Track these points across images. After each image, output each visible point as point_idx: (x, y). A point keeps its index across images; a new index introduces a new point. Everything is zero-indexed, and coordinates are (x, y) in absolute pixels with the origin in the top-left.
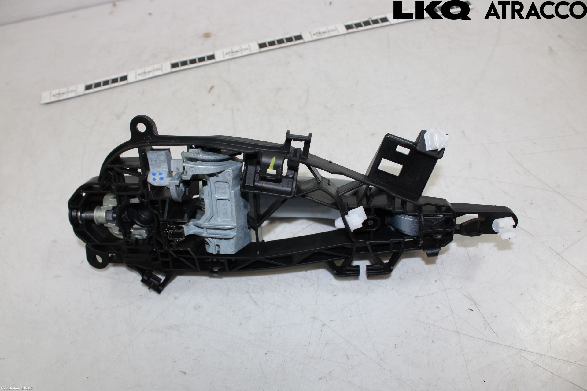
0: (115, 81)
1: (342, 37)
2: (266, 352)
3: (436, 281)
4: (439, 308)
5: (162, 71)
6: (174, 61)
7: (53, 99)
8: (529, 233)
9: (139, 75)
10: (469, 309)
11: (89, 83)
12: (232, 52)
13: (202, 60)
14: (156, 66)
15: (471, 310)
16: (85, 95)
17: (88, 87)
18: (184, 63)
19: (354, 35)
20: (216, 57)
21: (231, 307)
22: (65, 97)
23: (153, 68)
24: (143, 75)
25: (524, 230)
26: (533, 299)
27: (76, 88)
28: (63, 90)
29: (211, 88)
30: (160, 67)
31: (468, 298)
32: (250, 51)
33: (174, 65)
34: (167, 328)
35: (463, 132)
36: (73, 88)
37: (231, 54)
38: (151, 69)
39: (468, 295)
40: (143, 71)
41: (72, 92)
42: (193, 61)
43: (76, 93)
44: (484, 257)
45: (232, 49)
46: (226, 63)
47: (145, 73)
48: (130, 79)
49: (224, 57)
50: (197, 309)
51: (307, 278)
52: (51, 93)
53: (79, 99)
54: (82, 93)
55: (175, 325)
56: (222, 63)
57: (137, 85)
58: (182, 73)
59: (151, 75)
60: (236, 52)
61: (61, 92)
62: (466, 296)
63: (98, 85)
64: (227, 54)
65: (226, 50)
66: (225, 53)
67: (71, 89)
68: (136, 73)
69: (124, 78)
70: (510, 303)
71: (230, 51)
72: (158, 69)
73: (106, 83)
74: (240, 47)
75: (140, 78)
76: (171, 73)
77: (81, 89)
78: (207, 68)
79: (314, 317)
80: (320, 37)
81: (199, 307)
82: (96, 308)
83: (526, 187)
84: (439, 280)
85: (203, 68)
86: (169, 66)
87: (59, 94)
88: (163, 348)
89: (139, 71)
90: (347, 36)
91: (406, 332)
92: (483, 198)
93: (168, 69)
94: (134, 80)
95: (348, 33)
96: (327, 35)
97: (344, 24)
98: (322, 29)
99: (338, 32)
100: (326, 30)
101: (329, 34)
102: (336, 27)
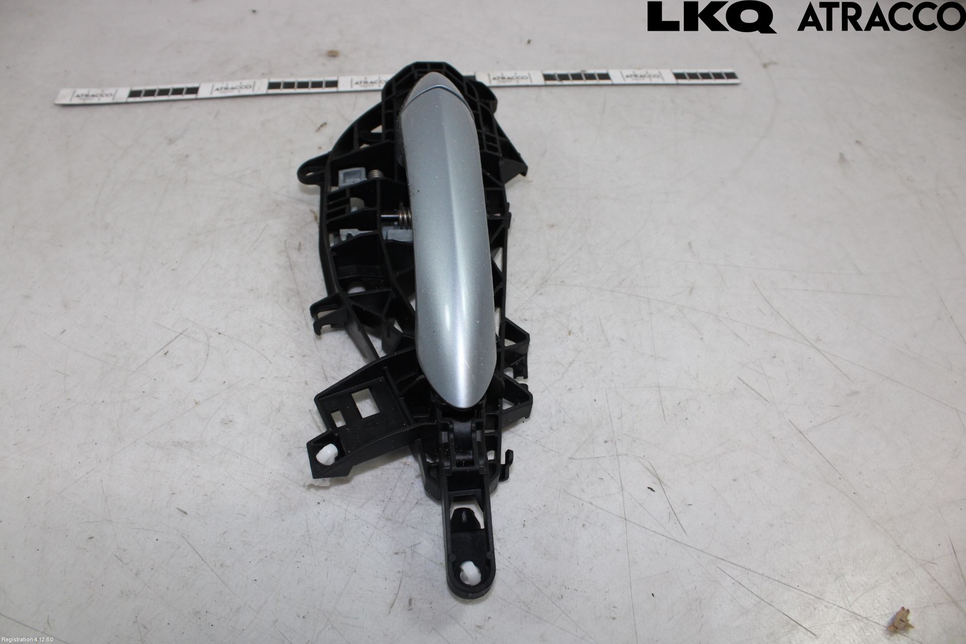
0: (178, 91)
1: (536, 89)
2: (320, 502)
3: (606, 442)
4: (602, 479)
5: (253, 90)
6: (274, 80)
7: (76, 101)
8: (761, 396)
9: (218, 89)
10: (649, 488)
11: (136, 88)
12: (366, 82)
13: (317, 84)
14: (245, 83)
15: (652, 489)
16: (127, 103)
17: (134, 94)
18: (289, 85)
19: (555, 90)
20: (340, 85)
21: (279, 429)
22: (95, 101)
23: (241, 83)
24: (223, 90)
25: (756, 392)
26: (751, 488)
27: (116, 91)
28: (93, 91)
29: (322, 126)
30: (252, 84)
31: (651, 472)
33: (273, 86)
34: (174, 444)
35: (690, 244)
36: (112, 91)
37: (363, 84)
38: (237, 86)
39: (651, 468)
40: (224, 85)
41: (107, 95)
42: (303, 85)
43: (113, 99)
44: (687, 419)
45: (365, 78)
46: (354, 95)
47: (227, 88)
48: (202, 94)
49: (352, 86)
50: (227, 424)
52: (74, 92)
53: (116, 108)
54: (124, 100)
55: (187, 442)
56: (347, 95)
57: (211, 102)
60: (372, 82)
61: (91, 94)
62: (648, 469)
63: (150, 93)
64: (357, 83)
65: (357, 78)
66: (354, 82)
67: (108, 91)
68: (213, 86)
69: (194, 91)
70: (715, 490)
71: (364, 80)
72: (249, 87)
73: (164, 92)
74: (379, 78)
75: (217, 94)
76: (267, 95)
77: (123, 94)
78: (323, 98)
79: (406, 463)
80: (502, 84)
81: (231, 421)
82: (69, 399)
83: (770, 333)
84: (612, 441)
85: (316, 97)
86: (266, 85)
87: (87, 96)
88: (160, 472)
89: (219, 85)
90: (544, 90)
91: (545, 506)
93: (264, 89)
94: (208, 95)
95: (546, 86)
96: (514, 83)
97: (542, 72)
98: (507, 74)
99: (531, 81)
100: (514, 75)
101: (518, 82)
102: (529, 74)
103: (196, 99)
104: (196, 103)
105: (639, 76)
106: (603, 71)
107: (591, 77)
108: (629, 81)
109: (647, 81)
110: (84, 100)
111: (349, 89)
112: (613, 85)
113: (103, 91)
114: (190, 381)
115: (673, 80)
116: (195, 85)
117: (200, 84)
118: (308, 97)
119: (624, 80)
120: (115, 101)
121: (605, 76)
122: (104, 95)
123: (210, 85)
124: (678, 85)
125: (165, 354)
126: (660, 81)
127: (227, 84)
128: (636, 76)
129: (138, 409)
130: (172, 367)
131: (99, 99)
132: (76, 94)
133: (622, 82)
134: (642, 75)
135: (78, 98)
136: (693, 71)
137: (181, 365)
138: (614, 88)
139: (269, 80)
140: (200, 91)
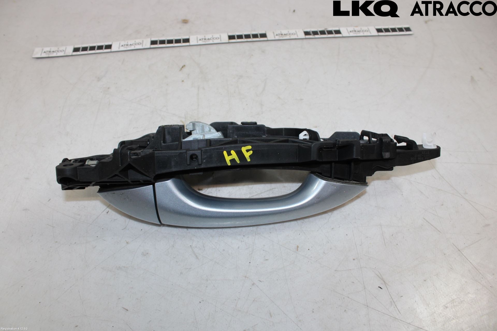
0: (100, 48)
1: (300, 41)
2: (200, 301)
3: (354, 259)
4: (354, 282)
5: (142, 46)
6: (154, 39)
7: (44, 55)
8: (437, 229)
9: (122, 46)
10: (379, 287)
11: (77, 46)
12: (205, 39)
13: (178, 41)
14: (138, 41)
15: (381, 288)
16: (72, 56)
17: (76, 50)
18: (162, 42)
19: (311, 41)
20: (191, 41)
21: (175, 258)
22: (54, 55)
23: (135, 42)
24: (125, 46)
25: (434, 227)
26: (434, 285)
27: (66, 48)
28: (53, 49)
29: (183, 67)
30: (141, 42)
31: (380, 278)
32: (221, 41)
33: (153, 43)
34: (117, 268)
36: (63, 48)
37: (203, 40)
38: (133, 43)
39: (379, 275)
40: (126, 43)
41: (61, 51)
42: (170, 42)
43: (65, 53)
44: (397, 244)
45: (205, 37)
46: (199, 47)
47: (127, 45)
48: (114, 48)
49: (197, 42)
50: (145, 255)
51: (244, 241)
52: (43, 50)
53: (66, 59)
54: (70, 54)
55: (124, 267)
56: (195, 47)
57: (119, 53)
58: (160, 50)
59: (132, 48)
60: (208, 39)
61: (52, 50)
62: (378, 276)
63: (85, 49)
64: (200, 40)
65: (200, 37)
66: (199, 39)
67: (61, 49)
68: (120, 44)
69: (109, 47)
70: (415, 287)
71: (204, 38)
72: (140, 44)
73: (92, 48)
74: (212, 36)
75: (122, 49)
76: (150, 48)
77: (70, 50)
78: (182, 49)
79: (246, 276)
80: (281, 38)
81: (147, 254)
82: (56, 242)
83: (439, 190)
84: (357, 259)
85: (178, 49)
86: (149, 43)
87: (50, 52)
88: (110, 285)
89: (123, 43)
90: (305, 41)
91: (323, 300)
92: (402, 194)
93: (148, 45)
94: (117, 50)
95: (306, 39)
96: (288, 37)
97: (303, 30)
98: (284, 32)
99: (298, 36)
100: (287, 32)
101: (290, 37)
102: (296, 32)
103: (111, 52)
104: (111, 54)
105: (357, 31)
106: (337, 29)
107: (330, 32)
108: (352, 34)
109: (361, 34)
110: (49, 54)
111: (196, 44)
112: (343, 37)
113: (58, 49)
114: (122, 229)
115: (375, 33)
116: (110, 43)
117: (112, 43)
118: (174, 49)
119: (349, 34)
120: (65, 55)
121: (338, 32)
122: (59, 51)
123: (118, 43)
124: (379, 36)
125: (107, 213)
126: (369, 34)
127: (127, 42)
128: (355, 31)
129: (95, 247)
130: (112, 221)
131: (57, 54)
132: (43, 51)
133: (348, 35)
134: (359, 30)
135: (45, 53)
136: (387, 27)
137: (116, 219)
138: (344, 39)
139: (151, 39)
140: (113, 47)
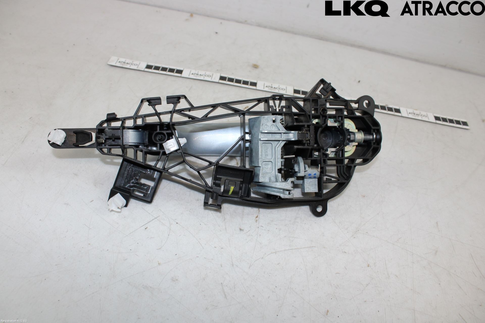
103: (181, 77)
104: (181, 79)
105: (416, 114)
106: (397, 108)
107: (390, 109)
108: (410, 116)
109: (420, 118)
110: (123, 65)
111: (262, 89)
112: (402, 117)
113: (133, 62)
114: (157, 249)
115: (433, 120)
116: (181, 69)
117: (184, 69)
118: (240, 89)
119: (408, 115)
120: (138, 69)
121: (398, 111)
122: (133, 64)
123: (190, 70)
124: (436, 123)
125: (146, 229)
126: (427, 120)
127: (198, 72)
128: (414, 114)
129: (126, 259)
130: (148, 237)
131: (130, 66)
132: (119, 61)
133: (407, 116)
134: (418, 114)
135: (119, 63)
136: (445, 117)
137: (153, 238)
138: (402, 119)
139: (220, 74)
140: (183, 73)
